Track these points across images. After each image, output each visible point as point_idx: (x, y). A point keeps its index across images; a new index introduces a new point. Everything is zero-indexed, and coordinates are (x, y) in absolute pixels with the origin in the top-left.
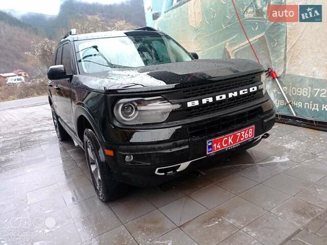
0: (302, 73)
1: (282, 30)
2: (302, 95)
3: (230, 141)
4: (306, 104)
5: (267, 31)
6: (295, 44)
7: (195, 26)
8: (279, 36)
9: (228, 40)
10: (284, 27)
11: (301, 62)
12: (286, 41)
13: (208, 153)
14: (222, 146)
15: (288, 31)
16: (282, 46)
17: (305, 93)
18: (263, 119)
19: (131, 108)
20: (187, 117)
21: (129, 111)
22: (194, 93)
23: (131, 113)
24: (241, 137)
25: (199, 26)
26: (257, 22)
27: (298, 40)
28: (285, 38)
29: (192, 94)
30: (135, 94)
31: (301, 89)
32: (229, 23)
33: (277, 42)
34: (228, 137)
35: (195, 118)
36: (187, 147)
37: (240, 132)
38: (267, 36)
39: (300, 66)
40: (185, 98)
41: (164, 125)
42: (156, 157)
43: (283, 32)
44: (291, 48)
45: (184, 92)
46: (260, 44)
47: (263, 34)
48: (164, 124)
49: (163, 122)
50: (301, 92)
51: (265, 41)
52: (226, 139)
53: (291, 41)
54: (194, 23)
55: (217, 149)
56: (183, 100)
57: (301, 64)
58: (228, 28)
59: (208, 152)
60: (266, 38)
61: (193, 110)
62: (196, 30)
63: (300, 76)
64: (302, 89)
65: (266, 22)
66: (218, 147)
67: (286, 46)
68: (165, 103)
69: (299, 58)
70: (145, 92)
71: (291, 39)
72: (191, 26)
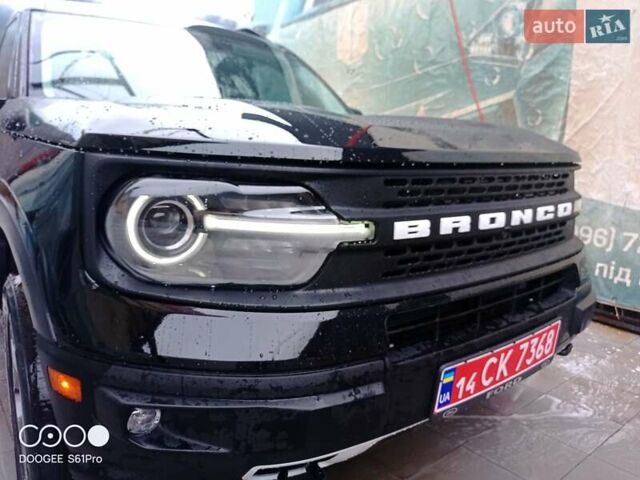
0: (599, 192)
1: (558, 90)
2: (592, 242)
3: (502, 367)
4: (599, 265)
5: (521, 89)
6: (587, 124)
7: (349, 63)
8: (547, 104)
9: (423, 101)
10: (565, 83)
11: (597, 167)
12: (565, 116)
13: (437, 410)
14: (479, 386)
15: (573, 94)
16: (554, 127)
17: (600, 241)
18: (576, 301)
19: (177, 218)
20: (385, 275)
21: (170, 231)
22: (417, 192)
23: (175, 238)
24: (529, 355)
25: (360, 64)
26: (499, 67)
27: (595, 116)
28: (562, 109)
29: (411, 194)
30: (202, 163)
31: (590, 230)
32: (433, 63)
33: (543, 115)
34: (498, 356)
35: (410, 283)
36: (378, 389)
37: (529, 340)
38: (519, 99)
39: (594, 175)
40: (387, 205)
41: (301, 298)
42: (257, 428)
43: (560, 95)
44: (576, 133)
45: (388, 183)
46: (500, 117)
47: (510, 95)
48: (300, 292)
49: (296, 287)
50: (589, 236)
51: (514, 112)
52: (494, 360)
53: (578, 117)
54: (348, 55)
55: (466, 394)
56: (381, 213)
57: (598, 172)
58: (427, 73)
59: (440, 406)
60: (516, 103)
61: (408, 254)
62: (350, 71)
63: (592, 200)
64: (594, 229)
65: (520, 68)
66: (468, 388)
67: (563, 128)
68: (314, 212)
69: (593, 158)
70: (245, 160)
71: (577, 111)
72: (340, 61)
